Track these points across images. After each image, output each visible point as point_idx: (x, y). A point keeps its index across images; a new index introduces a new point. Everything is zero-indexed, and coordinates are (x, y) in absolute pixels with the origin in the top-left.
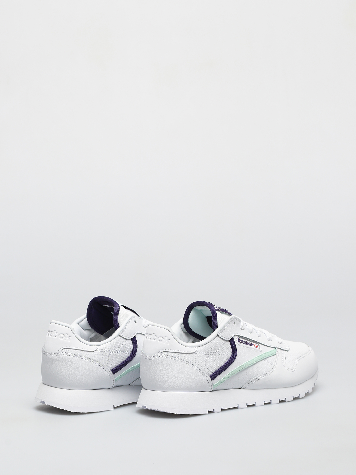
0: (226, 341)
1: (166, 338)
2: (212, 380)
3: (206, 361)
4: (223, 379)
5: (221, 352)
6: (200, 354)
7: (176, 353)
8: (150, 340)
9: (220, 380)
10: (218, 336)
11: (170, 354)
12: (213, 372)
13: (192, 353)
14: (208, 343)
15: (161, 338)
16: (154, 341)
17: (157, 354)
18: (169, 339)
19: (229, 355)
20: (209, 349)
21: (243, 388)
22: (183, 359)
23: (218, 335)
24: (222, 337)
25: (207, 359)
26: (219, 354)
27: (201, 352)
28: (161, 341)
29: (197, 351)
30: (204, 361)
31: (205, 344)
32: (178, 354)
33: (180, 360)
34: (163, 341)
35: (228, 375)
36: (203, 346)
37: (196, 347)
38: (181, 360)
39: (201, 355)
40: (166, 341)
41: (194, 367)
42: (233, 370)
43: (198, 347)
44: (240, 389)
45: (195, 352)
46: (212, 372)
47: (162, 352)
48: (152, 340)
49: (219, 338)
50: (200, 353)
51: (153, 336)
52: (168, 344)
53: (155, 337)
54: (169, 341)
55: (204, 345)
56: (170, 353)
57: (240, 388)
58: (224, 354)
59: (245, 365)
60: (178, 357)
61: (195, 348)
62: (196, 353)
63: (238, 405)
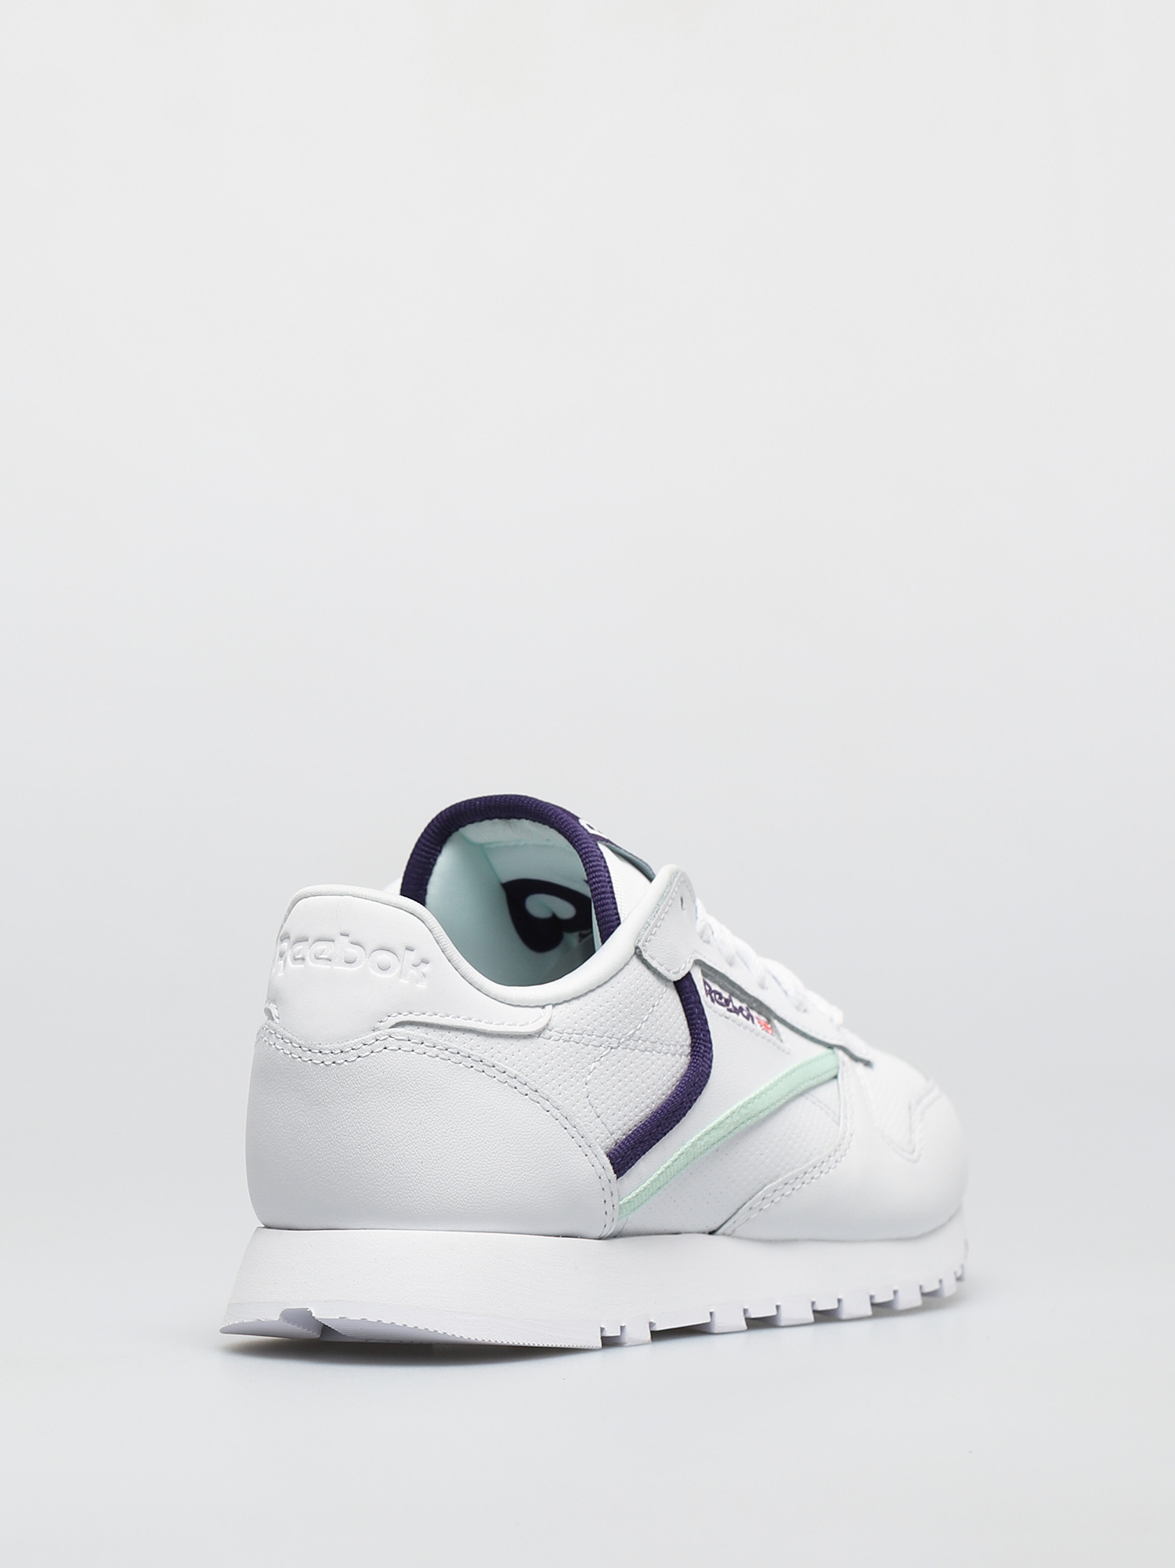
0: (668, 981)
1: (411, 957)
2: (618, 1178)
3: (589, 1077)
4: (659, 1175)
5: (652, 1039)
6: (565, 1041)
7: (460, 1034)
8: (323, 966)
9: (648, 1182)
10: (638, 954)
11: (433, 1035)
12: (619, 1136)
13: (529, 1036)
14: (599, 990)
15: (385, 957)
16: (349, 969)
17: (369, 1037)
18: (425, 962)
19: (681, 1055)
20: (602, 1019)
21: (724, 1234)
22: (496, 1062)
23: (637, 948)
24: (654, 964)
25: (595, 1068)
26: (642, 1047)
27: (570, 1030)
28: (384, 969)
29: (552, 1024)
30: (584, 1080)
31: (586, 994)
32: (467, 1036)
33: (481, 1067)
34: (397, 971)
35: (680, 1155)
36: (574, 1002)
37: (543, 1007)
38: (485, 1068)
39: (571, 1046)
40: (413, 971)
41: (546, 1106)
42: (698, 1135)
43: (554, 1005)
44: (711, 1236)
45: (544, 1029)
46: (616, 1137)
47: (391, 1028)
48: (335, 968)
49: (642, 967)
50: (565, 1036)
51: (344, 947)
52: (422, 986)
53: (354, 951)
54: (425, 968)
55: (582, 999)
56: (430, 1031)
57: (712, 1233)
58: (665, 1049)
59: (744, 1111)
60: (471, 1052)
61: (540, 1009)
62: (548, 1033)
63: (711, 1314)
